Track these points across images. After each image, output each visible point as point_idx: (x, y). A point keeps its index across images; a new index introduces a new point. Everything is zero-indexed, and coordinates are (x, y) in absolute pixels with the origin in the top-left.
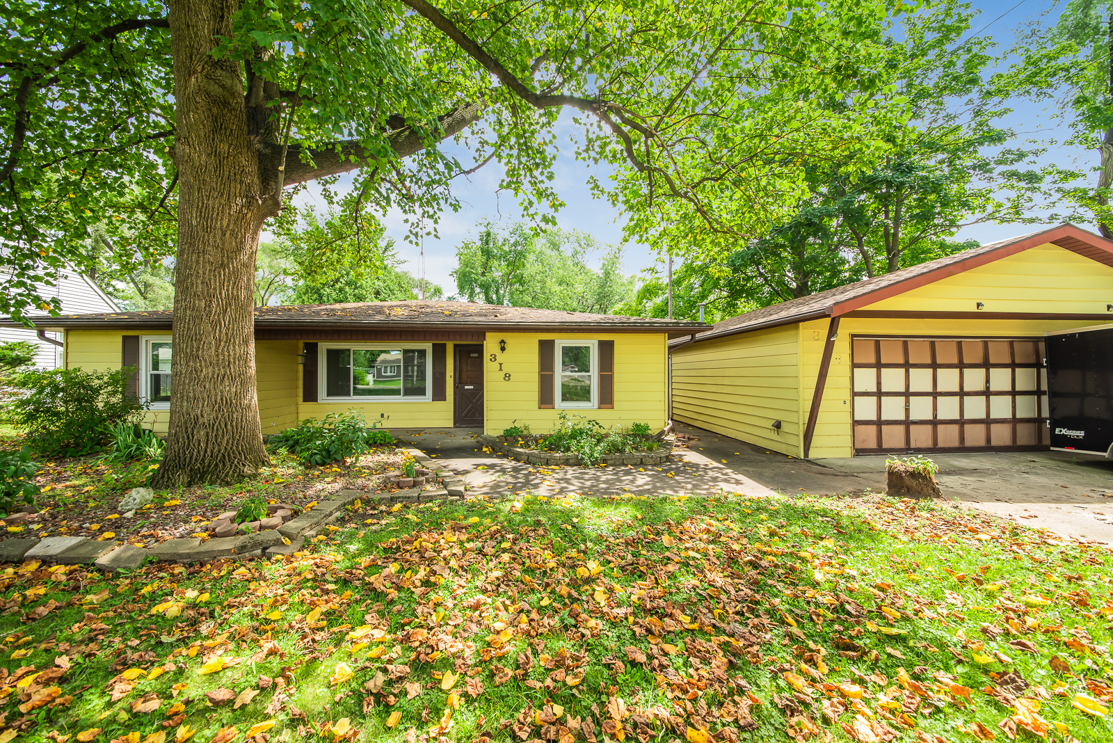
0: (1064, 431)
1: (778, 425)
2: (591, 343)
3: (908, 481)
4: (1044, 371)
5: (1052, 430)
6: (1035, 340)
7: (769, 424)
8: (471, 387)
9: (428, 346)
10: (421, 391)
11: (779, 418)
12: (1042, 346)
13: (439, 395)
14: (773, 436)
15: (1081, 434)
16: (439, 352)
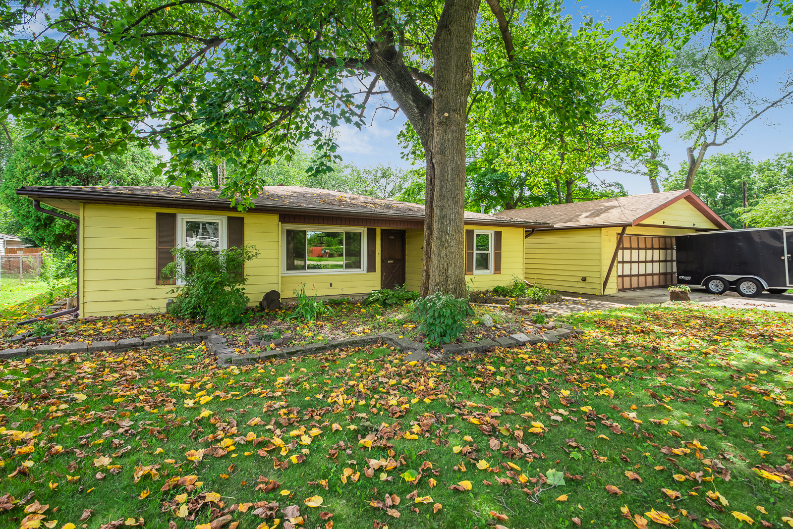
0: (683, 277)
1: (584, 279)
2: (490, 232)
3: (681, 295)
4: (674, 252)
5: (678, 277)
6: (671, 237)
7: (579, 279)
8: (392, 262)
9: (363, 230)
10: (358, 265)
11: (585, 276)
12: (674, 241)
13: (371, 268)
14: (582, 285)
15: (690, 278)
16: (371, 234)
